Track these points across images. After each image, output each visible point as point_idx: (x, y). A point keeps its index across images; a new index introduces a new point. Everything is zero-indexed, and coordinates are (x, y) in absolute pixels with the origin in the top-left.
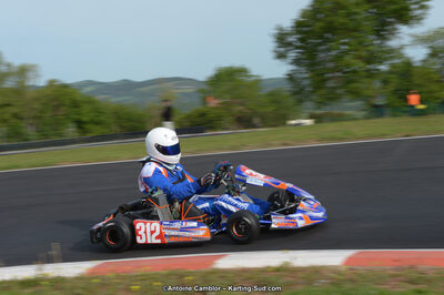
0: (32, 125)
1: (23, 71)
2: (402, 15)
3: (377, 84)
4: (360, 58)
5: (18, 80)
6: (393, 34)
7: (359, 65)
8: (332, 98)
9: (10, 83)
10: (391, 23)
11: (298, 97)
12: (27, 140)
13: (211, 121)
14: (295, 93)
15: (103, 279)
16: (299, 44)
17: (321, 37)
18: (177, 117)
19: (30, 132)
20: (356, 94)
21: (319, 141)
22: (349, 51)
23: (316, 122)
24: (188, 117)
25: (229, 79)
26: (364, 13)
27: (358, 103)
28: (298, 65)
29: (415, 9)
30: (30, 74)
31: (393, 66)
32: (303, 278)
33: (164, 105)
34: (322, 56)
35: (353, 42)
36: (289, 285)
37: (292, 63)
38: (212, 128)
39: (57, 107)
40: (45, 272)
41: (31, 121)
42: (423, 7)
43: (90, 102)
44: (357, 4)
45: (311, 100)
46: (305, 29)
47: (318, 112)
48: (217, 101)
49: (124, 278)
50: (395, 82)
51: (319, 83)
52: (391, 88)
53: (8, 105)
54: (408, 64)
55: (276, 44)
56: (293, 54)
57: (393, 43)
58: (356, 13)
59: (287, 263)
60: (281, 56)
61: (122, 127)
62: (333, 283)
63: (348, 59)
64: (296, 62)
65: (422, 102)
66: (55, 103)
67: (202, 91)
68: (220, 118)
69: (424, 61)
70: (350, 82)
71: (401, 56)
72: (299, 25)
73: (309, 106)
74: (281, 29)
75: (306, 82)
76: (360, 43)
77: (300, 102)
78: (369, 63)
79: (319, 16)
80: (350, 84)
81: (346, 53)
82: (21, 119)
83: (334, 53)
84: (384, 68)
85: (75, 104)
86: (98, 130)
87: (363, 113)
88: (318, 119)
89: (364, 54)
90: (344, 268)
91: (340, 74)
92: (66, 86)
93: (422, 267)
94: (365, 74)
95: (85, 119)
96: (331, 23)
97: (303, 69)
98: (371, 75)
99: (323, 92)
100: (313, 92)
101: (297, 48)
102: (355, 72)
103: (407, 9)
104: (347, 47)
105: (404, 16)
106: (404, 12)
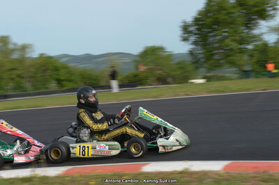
0: (29, 81)
1: (24, 48)
2: (262, 14)
3: (246, 57)
4: (235, 41)
5: (21, 53)
6: (256, 26)
7: (234, 45)
8: (217, 66)
9: (15, 56)
10: (254, 19)
11: (195, 65)
12: (26, 91)
13: (141, 80)
14: (194, 63)
15: (72, 178)
16: (197, 32)
17: (211, 28)
18: (120, 77)
19: (28, 86)
20: (233, 64)
21: (209, 92)
22: (229, 36)
23: (207, 81)
24: (127, 77)
25: (152, 54)
26: (238, 13)
27: (234, 69)
28: (196, 45)
29: (270, 10)
30: (28, 50)
31: (256, 46)
32: (197, 178)
33: (111, 70)
34: (211, 39)
35: (231, 31)
36: (188, 182)
37: (192, 44)
38: (142, 84)
39: (45, 71)
40: (36, 173)
41: (28, 79)
42: (275, 9)
43: (65, 67)
44: (234, 7)
45: (204, 67)
46: (200, 23)
47: (209, 75)
48: (145, 68)
49: (85, 177)
50: (257, 56)
51: (209, 56)
52: (255, 59)
53: (14, 69)
54: (266, 45)
55: (182, 32)
56: (193, 38)
57: (256, 32)
58: (232, 13)
59: (187, 169)
60: (185, 39)
61: (85, 83)
62: (215, 182)
63: (227, 41)
64: (195, 43)
65: (276, 68)
66: (43, 68)
67: (136, 61)
68: (146, 78)
69: (275, 43)
70: (229, 56)
71: (261, 40)
72: (197, 20)
73: (203, 71)
74: (185, 22)
75: (201, 56)
76: (236, 32)
77: (197, 68)
78: (241, 44)
79: (209, 14)
80: (229, 57)
81: (226, 37)
82: (22, 78)
83: (218, 38)
84: (250, 47)
85: (56, 69)
86: (70, 85)
87: (237, 75)
88: (208, 79)
89: (237, 38)
90: (222, 172)
91: (222, 51)
92: (50, 58)
93: (271, 172)
94: (237, 51)
95: (62, 78)
96: (217, 19)
97: (199, 48)
98: (242, 51)
99: (212, 62)
100: (205, 62)
101: (196, 34)
102: (231, 50)
103: (264, 10)
104: (227, 34)
105: (263, 15)
106: (263, 13)
